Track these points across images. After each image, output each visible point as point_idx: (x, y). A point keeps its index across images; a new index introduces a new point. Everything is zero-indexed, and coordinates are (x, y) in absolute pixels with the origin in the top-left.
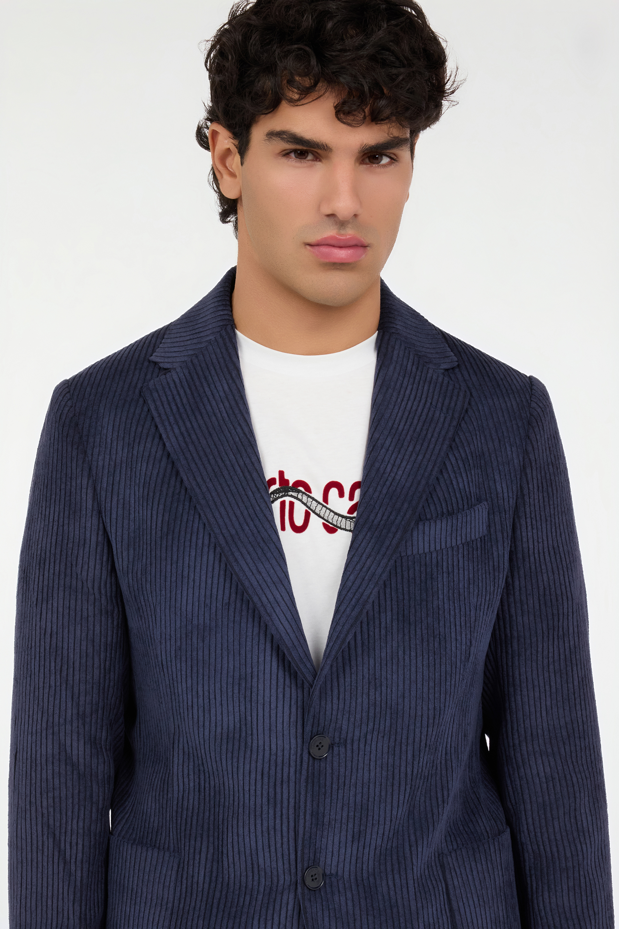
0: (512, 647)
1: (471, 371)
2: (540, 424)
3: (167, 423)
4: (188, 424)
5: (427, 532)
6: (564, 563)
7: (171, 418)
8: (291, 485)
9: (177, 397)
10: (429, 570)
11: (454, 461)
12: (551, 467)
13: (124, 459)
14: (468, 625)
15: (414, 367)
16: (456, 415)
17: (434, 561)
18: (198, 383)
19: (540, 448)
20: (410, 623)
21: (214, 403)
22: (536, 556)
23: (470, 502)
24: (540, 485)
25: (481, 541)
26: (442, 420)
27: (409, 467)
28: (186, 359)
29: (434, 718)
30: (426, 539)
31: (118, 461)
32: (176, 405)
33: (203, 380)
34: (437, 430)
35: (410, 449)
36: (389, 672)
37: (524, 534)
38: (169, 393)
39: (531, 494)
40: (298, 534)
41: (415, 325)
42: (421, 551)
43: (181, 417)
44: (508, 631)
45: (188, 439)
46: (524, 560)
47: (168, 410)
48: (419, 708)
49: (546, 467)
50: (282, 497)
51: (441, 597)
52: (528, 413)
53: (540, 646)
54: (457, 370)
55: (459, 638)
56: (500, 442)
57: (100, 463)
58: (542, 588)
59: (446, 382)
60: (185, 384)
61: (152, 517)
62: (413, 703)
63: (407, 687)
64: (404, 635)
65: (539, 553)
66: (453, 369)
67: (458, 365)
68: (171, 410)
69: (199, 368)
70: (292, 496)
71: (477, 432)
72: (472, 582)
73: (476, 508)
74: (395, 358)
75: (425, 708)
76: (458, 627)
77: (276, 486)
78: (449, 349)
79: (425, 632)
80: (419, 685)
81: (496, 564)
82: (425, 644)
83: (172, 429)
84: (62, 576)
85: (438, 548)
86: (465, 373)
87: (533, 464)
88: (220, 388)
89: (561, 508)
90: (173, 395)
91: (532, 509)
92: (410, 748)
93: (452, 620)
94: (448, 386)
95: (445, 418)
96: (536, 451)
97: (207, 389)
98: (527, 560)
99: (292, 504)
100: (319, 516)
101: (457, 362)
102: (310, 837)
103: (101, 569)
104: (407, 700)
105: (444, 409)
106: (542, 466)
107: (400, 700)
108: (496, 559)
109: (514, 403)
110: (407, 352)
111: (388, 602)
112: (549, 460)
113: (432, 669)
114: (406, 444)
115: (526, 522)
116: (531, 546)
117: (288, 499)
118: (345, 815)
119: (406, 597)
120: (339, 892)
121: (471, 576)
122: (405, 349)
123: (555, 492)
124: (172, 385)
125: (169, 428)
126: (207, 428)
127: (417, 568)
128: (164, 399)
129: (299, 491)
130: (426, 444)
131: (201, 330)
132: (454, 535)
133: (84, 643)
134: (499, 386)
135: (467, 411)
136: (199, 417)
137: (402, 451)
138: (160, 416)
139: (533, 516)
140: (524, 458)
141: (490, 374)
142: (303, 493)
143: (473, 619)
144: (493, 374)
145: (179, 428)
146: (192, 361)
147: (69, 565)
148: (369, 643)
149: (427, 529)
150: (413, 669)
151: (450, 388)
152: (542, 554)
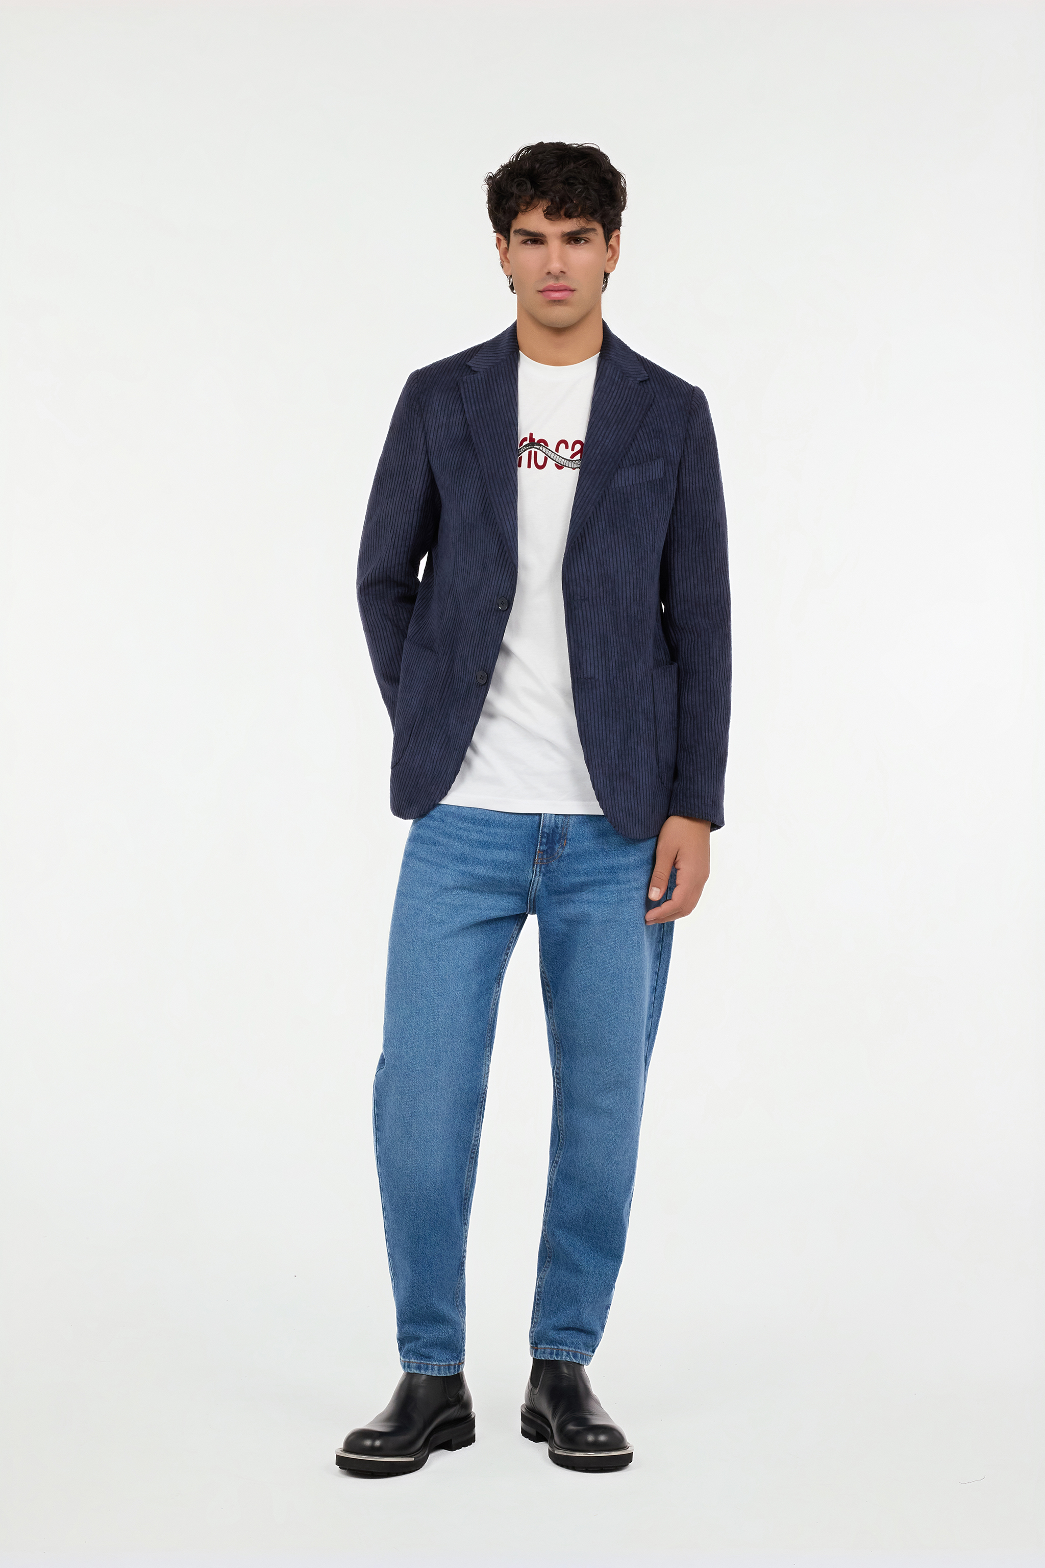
0: (674, 547)
1: (656, 383)
2: (696, 413)
3: (469, 403)
4: (481, 406)
5: (623, 475)
6: (710, 497)
7: (472, 400)
8: (536, 442)
9: (478, 389)
10: (626, 497)
11: (642, 434)
12: (703, 440)
13: (444, 423)
14: (653, 530)
15: (620, 380)
16: (644, 408)
17: (629, 491)
18: (491, 383)
19: (696, 428)
20: (617, 528)
21: (498, 396)
22: (691, 492)
23: (651, 458)
24: (695, 450)
25: (660, 481)
26: (635, 410)
27: (614, 437)
28: (487, 367)
29: (637, 584)
30: (623, 479)
31: (441, 424)
32: (476, 393)
33: (495, 382)
34: (633, 416)
35: (615, 427)
36: (607, 557)
37: (684, 479)
38: (474, 385)
39: (690, 455)
40: (540, 470)
41: (623, 355)
42: (620, 486)
43: (478, 400)
44: (672, 537)
45: (479, 414)
46: (683, 494)
47: (471, 395)
48: (628, 578)
49: (700, 439)
50: (530, 448)
51: (635, 512)
52: (689, 407)
53: (691, 547)
54: (648, 382)
55: (648, 537)
56: (672, 424)
57: (430, 424)
58: (693, 511)
59: (639, 388)
60: (484, 382)
61: (453, 457)
62: (624, 574)
63: (619, 566)
64: (614, 535)
65: (693, 491)
66: (646, 381)
67: (649, 379)
68: (473, 395)
69: (493, 374)
70: (536, 448)
71: (658, 418)
72: (654, 504)
73: (656, 461)
74: (607, 374)
75: (631, 578)
76: (647, 531)
77: (527, 442)
78: (643, 369)
79: (627, 533)
80: (626, 564)
81: (670, 495)
82: (628, 540)
83: (472, 407)
84: (401, 485)
85: (631, 484)
86: (653, 384)
87: (691, 437)
88: (503, 388)
89: (709, 465)
90: (476, 387)
91: (690, 464)
92: (624, 601)
93: (643, 526)
94: (640, 391)
95: (638, 409)
96: (693, 430)
97: (496, 387)
98: (685, 494)
99: (536, 453)
100: (552, 459)
101: (648, 377)
102: (575, 655)
103: (423, 485)
104: (620, 573)
105: (637, 404)
106: (697, 439)
107: (616, 573)
108: (669, 492)
109: (681, 401)
110: (615, 370)
111: (603, 516)
112: (702, 435)
113: (633, 554)
114: (612, 424)
115: (686, 472)
116: (688, 486)
117: (533, 450)
118: (595, 641)
119: (613, 512)
120: (596, 688)
121: (654, 501)
122: (614, 368)
123: (705, 455)
124: (476, 381)
125: (469, 406)
126: (491, 410)
127: (618, 496)
128: (470, 388)
129: (541, 445)
130: (625, 424)
131: (499, 352)
132: (641, 476)
133: (406, 525)
134: (672, 391)
135: (651, 405)
136: (488, 403)
137: (610, 429)
138: (466, 398)
139: (690, 468)
140: (686, 434)
141: (668, 385)
142: (544, 446)
143: (656, 527)
144: (670, 384)
145: (476, 407)
146: (490, 369)
147: (406, 479)
148: (593, 539)
149: (623, 473)
150: (622, 555)
151: (642, 392)
152: (695, 491)
